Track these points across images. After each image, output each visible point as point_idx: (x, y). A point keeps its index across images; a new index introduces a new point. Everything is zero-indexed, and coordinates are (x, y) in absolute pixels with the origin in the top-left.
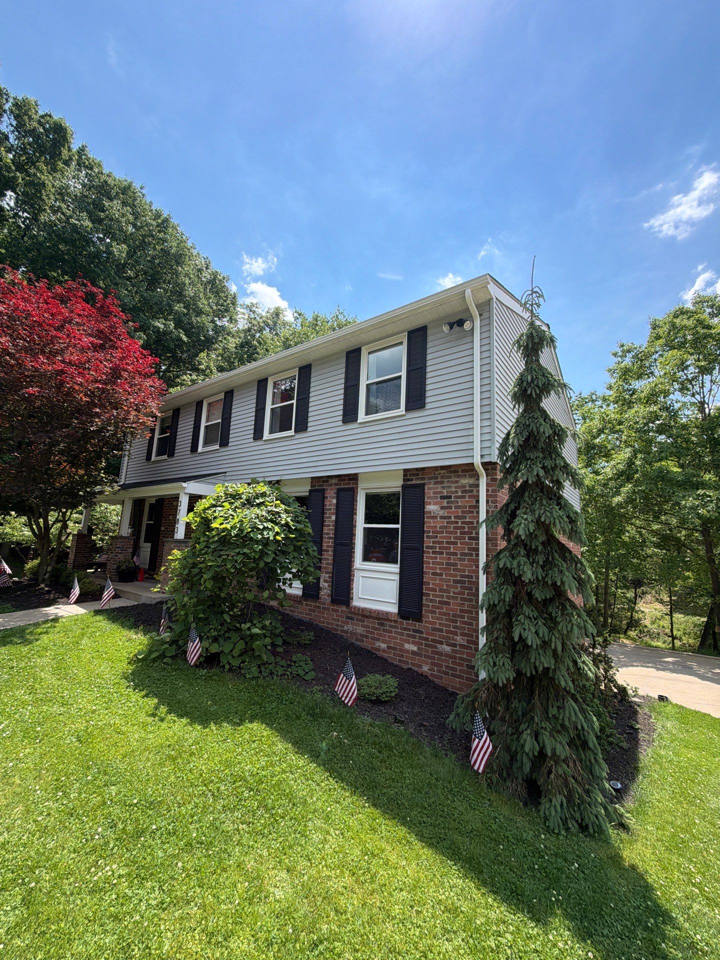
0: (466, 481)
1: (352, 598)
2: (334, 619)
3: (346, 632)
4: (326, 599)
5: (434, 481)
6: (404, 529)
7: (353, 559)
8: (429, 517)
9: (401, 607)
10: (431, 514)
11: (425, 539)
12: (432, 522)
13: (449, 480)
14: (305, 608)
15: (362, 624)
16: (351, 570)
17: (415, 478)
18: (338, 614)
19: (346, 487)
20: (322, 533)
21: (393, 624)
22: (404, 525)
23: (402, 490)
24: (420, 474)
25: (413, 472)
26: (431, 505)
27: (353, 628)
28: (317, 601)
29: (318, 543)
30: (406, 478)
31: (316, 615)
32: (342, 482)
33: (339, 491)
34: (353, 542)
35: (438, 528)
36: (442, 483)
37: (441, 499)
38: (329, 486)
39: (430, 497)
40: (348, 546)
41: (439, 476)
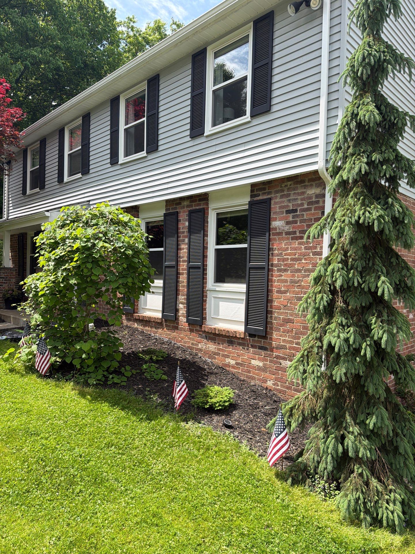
0: (312, 191)
1: (205, 318)
2: (190, 339)
3: (201, 350)
4: (183, 319)
5: (281, 194)
6: (250, 248)
7: (205, 281)
8: (274, 234)
9: (247, 325)
10: (276, 230)
11: (270, 257)
12: (277, 239)
13: (295, 192)
14: (165, 329)
15: (214, 342)
16: (203, 291)
17: (262, 193)
18: (192, 333)
19: (198, 208)
20: (177, 257)
21: (241, 341)
22: (250, 244)
23: (249, 207)
24: (267, 188)
25: (260, 187)
26: (277, 221)
27: (206, 346)
28: (174, 321)
29: (174, 267)
30: (253, 193)
31: (174, 335)
32: (193, 204)
33: (191, 213)
34: (205, 263)
35: (283, 245)
36: (289, 195)
37: (286, 214)
38: (181, 209)
39: (276, 212)
40: (199, 268)
41: (286, 189)
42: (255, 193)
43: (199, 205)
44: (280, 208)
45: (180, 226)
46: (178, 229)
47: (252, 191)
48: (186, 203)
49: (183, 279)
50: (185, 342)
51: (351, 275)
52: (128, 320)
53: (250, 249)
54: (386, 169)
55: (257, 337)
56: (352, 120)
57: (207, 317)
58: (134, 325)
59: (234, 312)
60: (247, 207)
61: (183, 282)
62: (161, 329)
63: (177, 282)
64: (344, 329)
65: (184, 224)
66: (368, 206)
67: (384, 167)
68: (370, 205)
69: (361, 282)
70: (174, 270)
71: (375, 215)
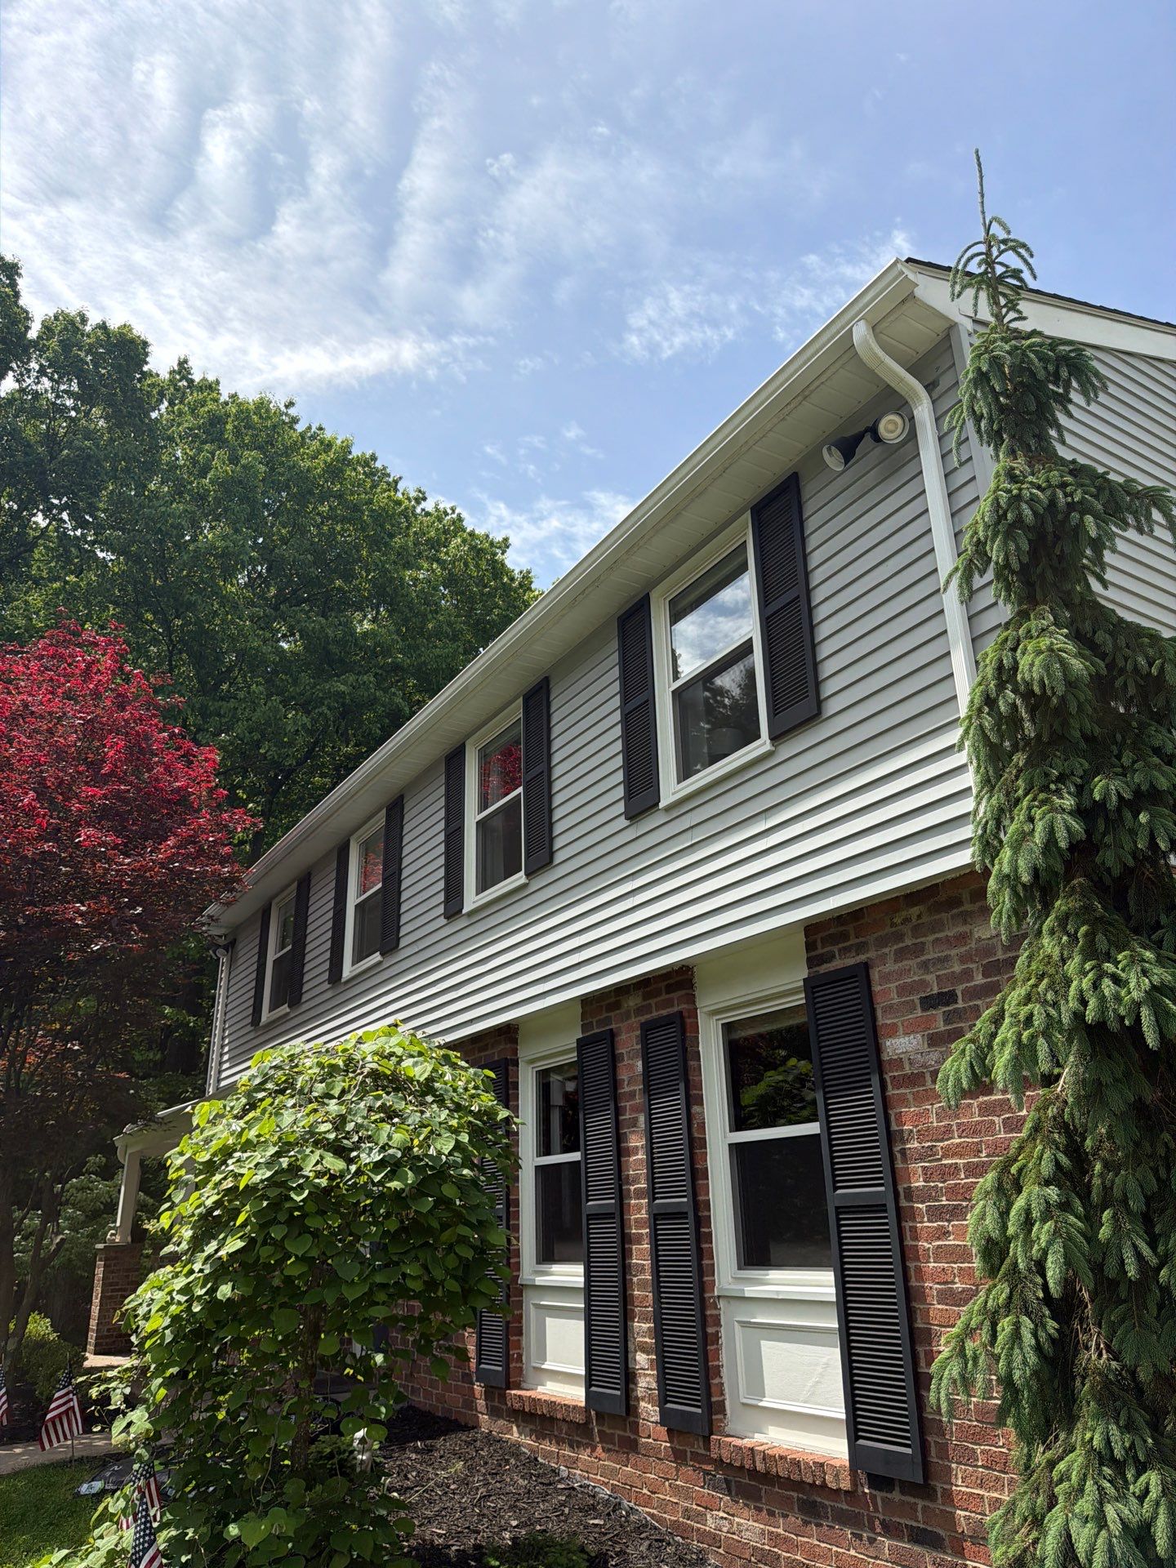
1: (721, 1408)
2: (676, 1490)
3: (714, 1539)
4: (649, 1411)
5: (895, 947)
6: (830, 1134)
7: (705, 1262)
8: (900, 1082)
9: (858, 1438)
10: (903, 1068)
11: (899, 1165)
12: (910, 1097)
13: (937, 935)
14: (599, 1449)
15: (756, 1508)
16: (703, 1300)
17: (840, 950)
18: (683, 1469)
19: (664, 1012)
20: (620, 1178)
21: (845, 1507)
22: (829, 1122)
23: (806, 998)
24: (852, 932)
25: (832, 931)
26: (898, 1037)
27: (731, 1523)
28: (625, 1420)
29: (610, 1216)
30: (813, 954)
31: (630, 1476)
32: (653, 1002)
33: (647, 1029)
34: (701, 1198)
35: (933, 1118)
36: (919, 949)
37: (924, 1010)
38: (622, 1021)
39: (891, 1006)
40: (684, 1215)
41: (907, 929)
42: (820, 951)
43: (669, 1003)
44: (903, 990)
45: (623, 1075)
46: (615, 1084)
47: (810, 946)
48: (633, 1002)
49: (641, 1256)
50: (663, 1506)
51: (1104, 1233)
52: (494, 1413)
53: (831, 1140)
54: (1149, 822)
55: (897, 1488)
56: (1001, 687)
57: (727, 1403)
58: (510, 1431)
59: (810, 1384)
60: (800, 999)
61: (642, 1269)
62: (589, 1451)
63: (625, 1269)
64: (1126, 1481)
65: (632, 1068)
66: (1109, 957)
67: (1143, 818)
68: (1113, 952)
69: (1154, 1261)
70: (612, 1226)
71: (1136, 987)
